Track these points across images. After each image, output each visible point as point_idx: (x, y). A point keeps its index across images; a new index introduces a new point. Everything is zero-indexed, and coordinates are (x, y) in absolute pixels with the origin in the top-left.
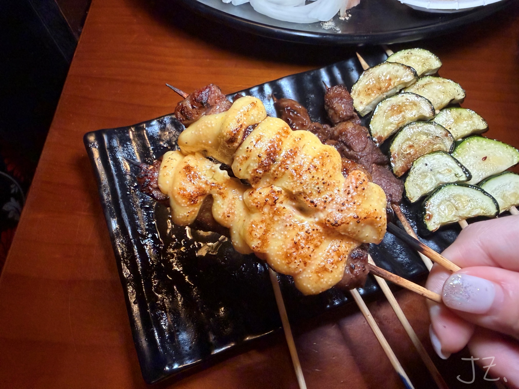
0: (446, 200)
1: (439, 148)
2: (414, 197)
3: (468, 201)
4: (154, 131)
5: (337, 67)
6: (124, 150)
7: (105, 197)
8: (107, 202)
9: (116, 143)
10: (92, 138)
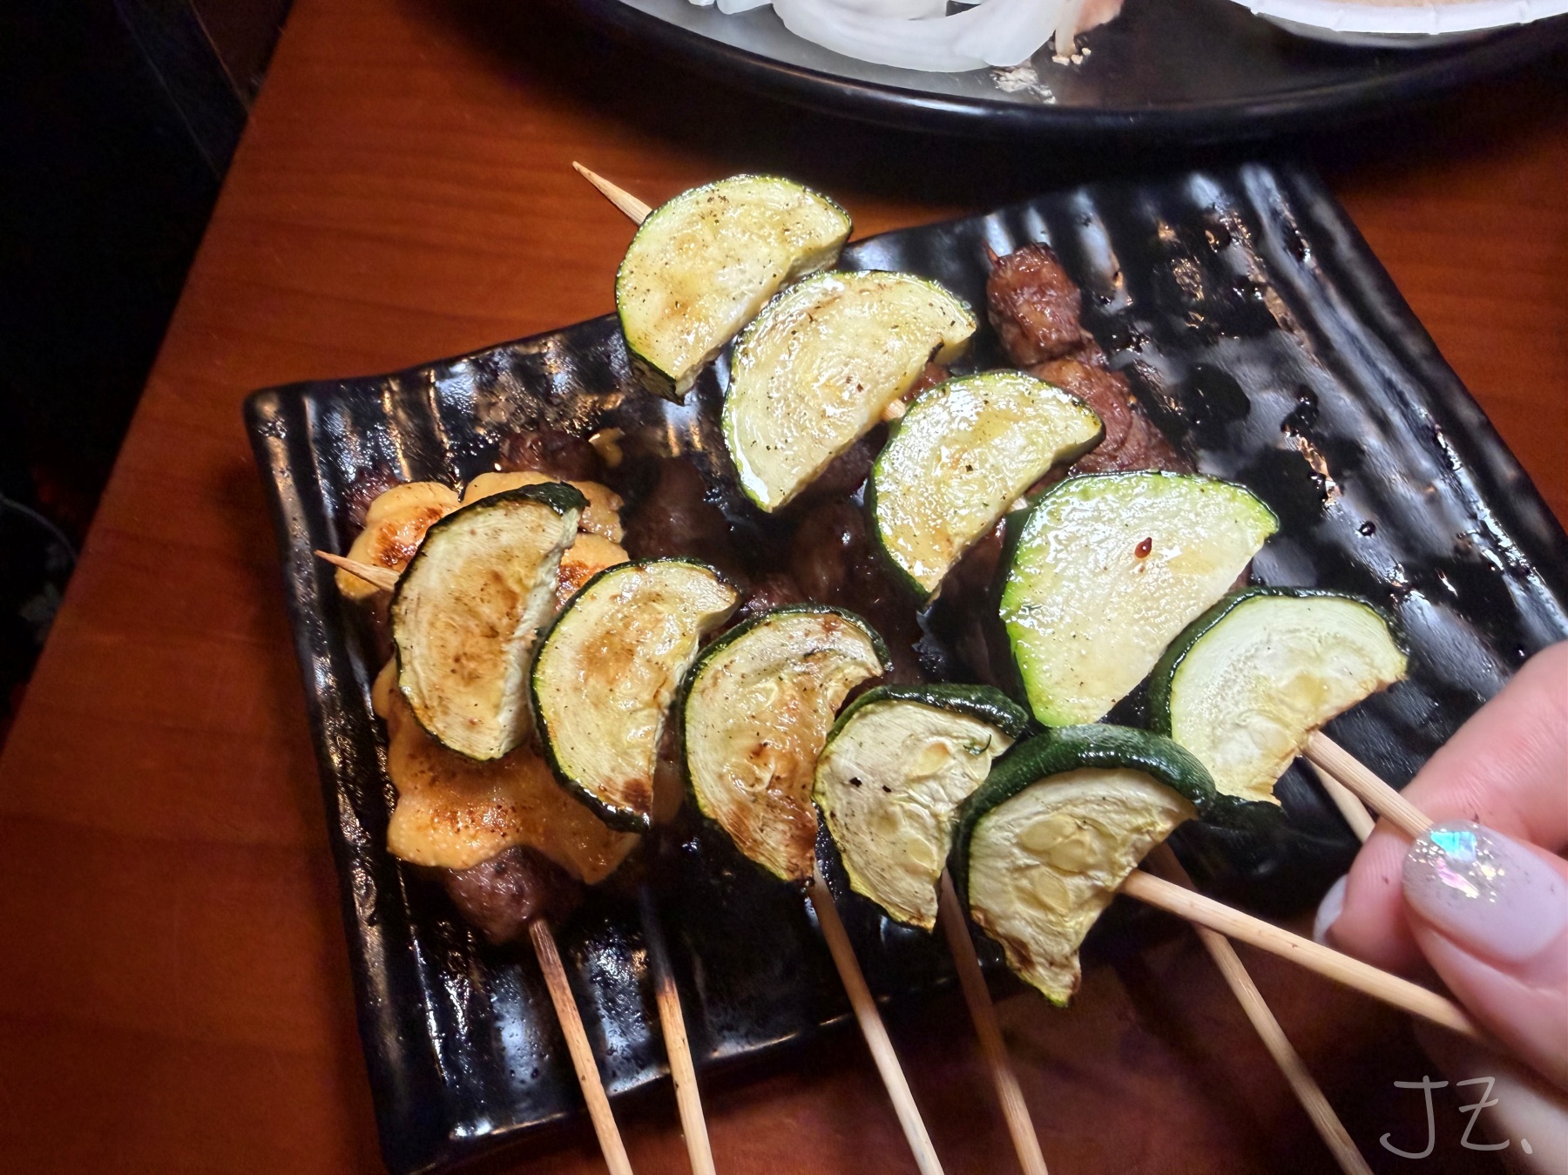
4: (460, 391)
5: (1041, 211)
6: (364, 447)
7: (300, 588)
8: (305, 604)
9: (339, 424)
10: (269, 409)
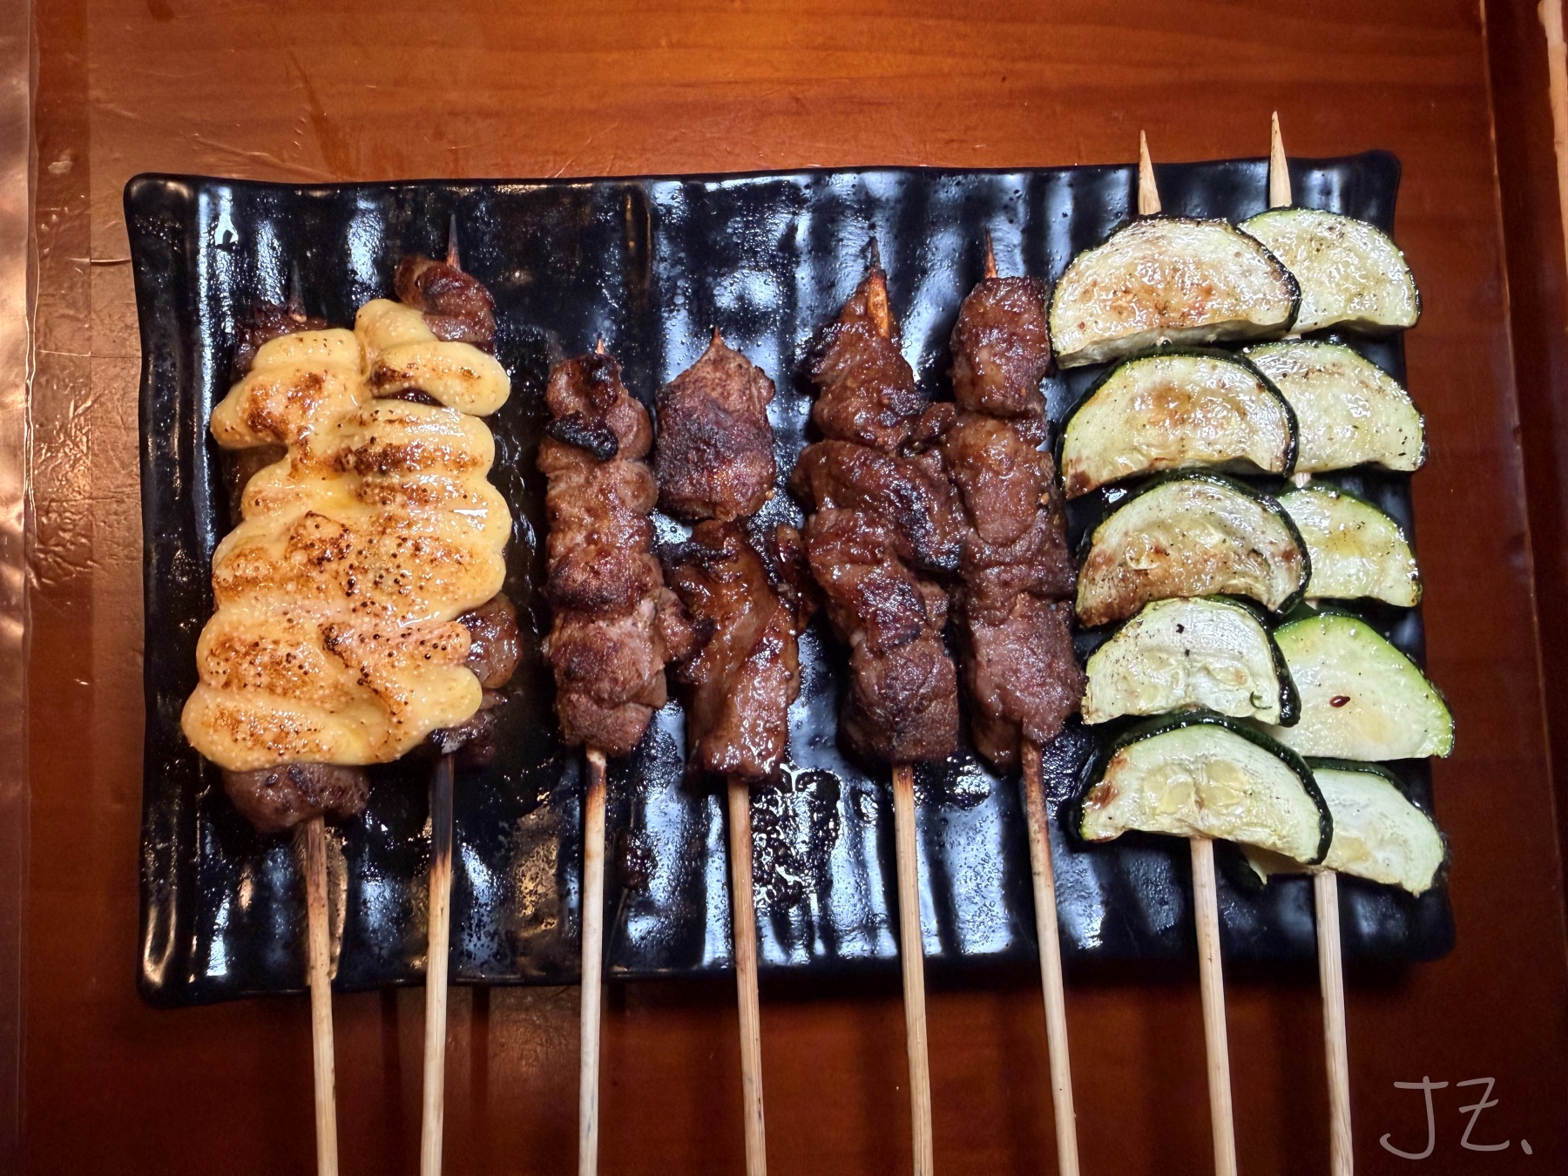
0: (1180, 765)
1: (1246, 589)
2: (1097, 710)
3: (1245, 792)
